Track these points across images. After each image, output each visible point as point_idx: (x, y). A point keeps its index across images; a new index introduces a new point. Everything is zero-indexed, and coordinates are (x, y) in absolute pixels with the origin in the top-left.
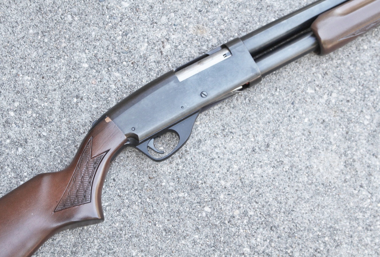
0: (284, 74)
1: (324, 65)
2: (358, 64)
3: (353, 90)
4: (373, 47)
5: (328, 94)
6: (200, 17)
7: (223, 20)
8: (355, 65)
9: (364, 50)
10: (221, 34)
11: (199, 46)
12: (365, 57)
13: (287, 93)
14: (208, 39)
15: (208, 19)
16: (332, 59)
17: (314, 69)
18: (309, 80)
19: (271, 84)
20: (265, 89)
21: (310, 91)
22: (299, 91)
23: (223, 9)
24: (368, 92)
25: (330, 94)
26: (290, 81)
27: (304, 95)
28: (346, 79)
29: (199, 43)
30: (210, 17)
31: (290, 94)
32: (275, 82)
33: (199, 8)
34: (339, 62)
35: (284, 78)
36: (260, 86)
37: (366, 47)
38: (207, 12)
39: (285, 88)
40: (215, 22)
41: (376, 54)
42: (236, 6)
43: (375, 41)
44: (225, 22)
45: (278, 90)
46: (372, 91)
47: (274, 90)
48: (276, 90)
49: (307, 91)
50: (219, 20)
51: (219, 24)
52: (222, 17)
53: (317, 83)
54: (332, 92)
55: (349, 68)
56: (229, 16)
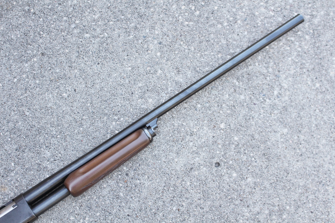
0: (55, 210)
1: (80, 201)
2: (101, 197)
3: (98, 214)
4: (109, 185)
5: (83, 219)
6: (3, 180)
7: (17, 180)
8: (99, 198)
9: (104, 188)
10: (16, 189)
11: (3, 199)
12: (105, 192)
13: (58, 222)
14: (8, 193)
15: (8, 181)
16: (85, 196)
17: (74, 204)
18: (71, 211)
19: (48, 217)
20: (44, 220)
21: (72, 218)
22: (65, 219)
23: (17, 173)
24: (108, 214)
25: (84, 219)
26: (59, 214)
27: (68, 221)
28: (94, 207)
29: (3, 197)
30: (9, 180)
31: (60, 221)
32: (50, 215)
33: (2, 175)
34: (89, 197)
35: (56, 212)
36: (41, 219)
37: (105, 186)
38: (7, 176)
39: (56, 218)
40: (12, 183)
41: (111, 189)
42: (25, 170)
43: (111, 181)
44: (18, 181)
45: (52, 220)
46: (110, 213)
47: (50, 220)
48: (51, 220)
49: (70, 218)
50: (14, 181)
51: (15, 183)
52: (16, 178)
53: (76, 212)
54: (86, 217)
55: (95, 200)
56: (21, 177)
